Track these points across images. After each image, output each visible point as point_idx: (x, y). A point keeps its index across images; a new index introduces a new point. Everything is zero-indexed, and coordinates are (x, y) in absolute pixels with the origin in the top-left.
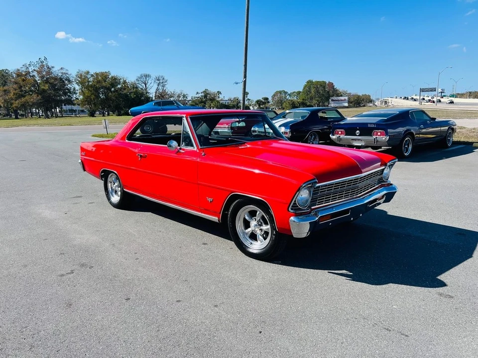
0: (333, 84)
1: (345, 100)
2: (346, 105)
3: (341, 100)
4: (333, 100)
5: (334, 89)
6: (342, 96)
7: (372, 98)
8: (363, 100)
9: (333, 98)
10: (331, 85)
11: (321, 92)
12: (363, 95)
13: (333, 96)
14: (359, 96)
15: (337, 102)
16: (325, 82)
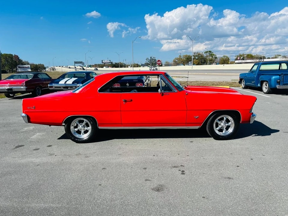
0: (18, 56)
1: (28, 67)
2: (30, 70)
3: (26, 67)
4: (19, 67)
5: (19, 60)
6: (25, 64)
7: (45, 66)
8: (40, 67)
9: (19, 66)
10: (17, 57)
11: (10, 61)
12: (39, 64)
13: (19, 64)
14: (36, 65)
15: (23, 68)
16: (12, 55)
